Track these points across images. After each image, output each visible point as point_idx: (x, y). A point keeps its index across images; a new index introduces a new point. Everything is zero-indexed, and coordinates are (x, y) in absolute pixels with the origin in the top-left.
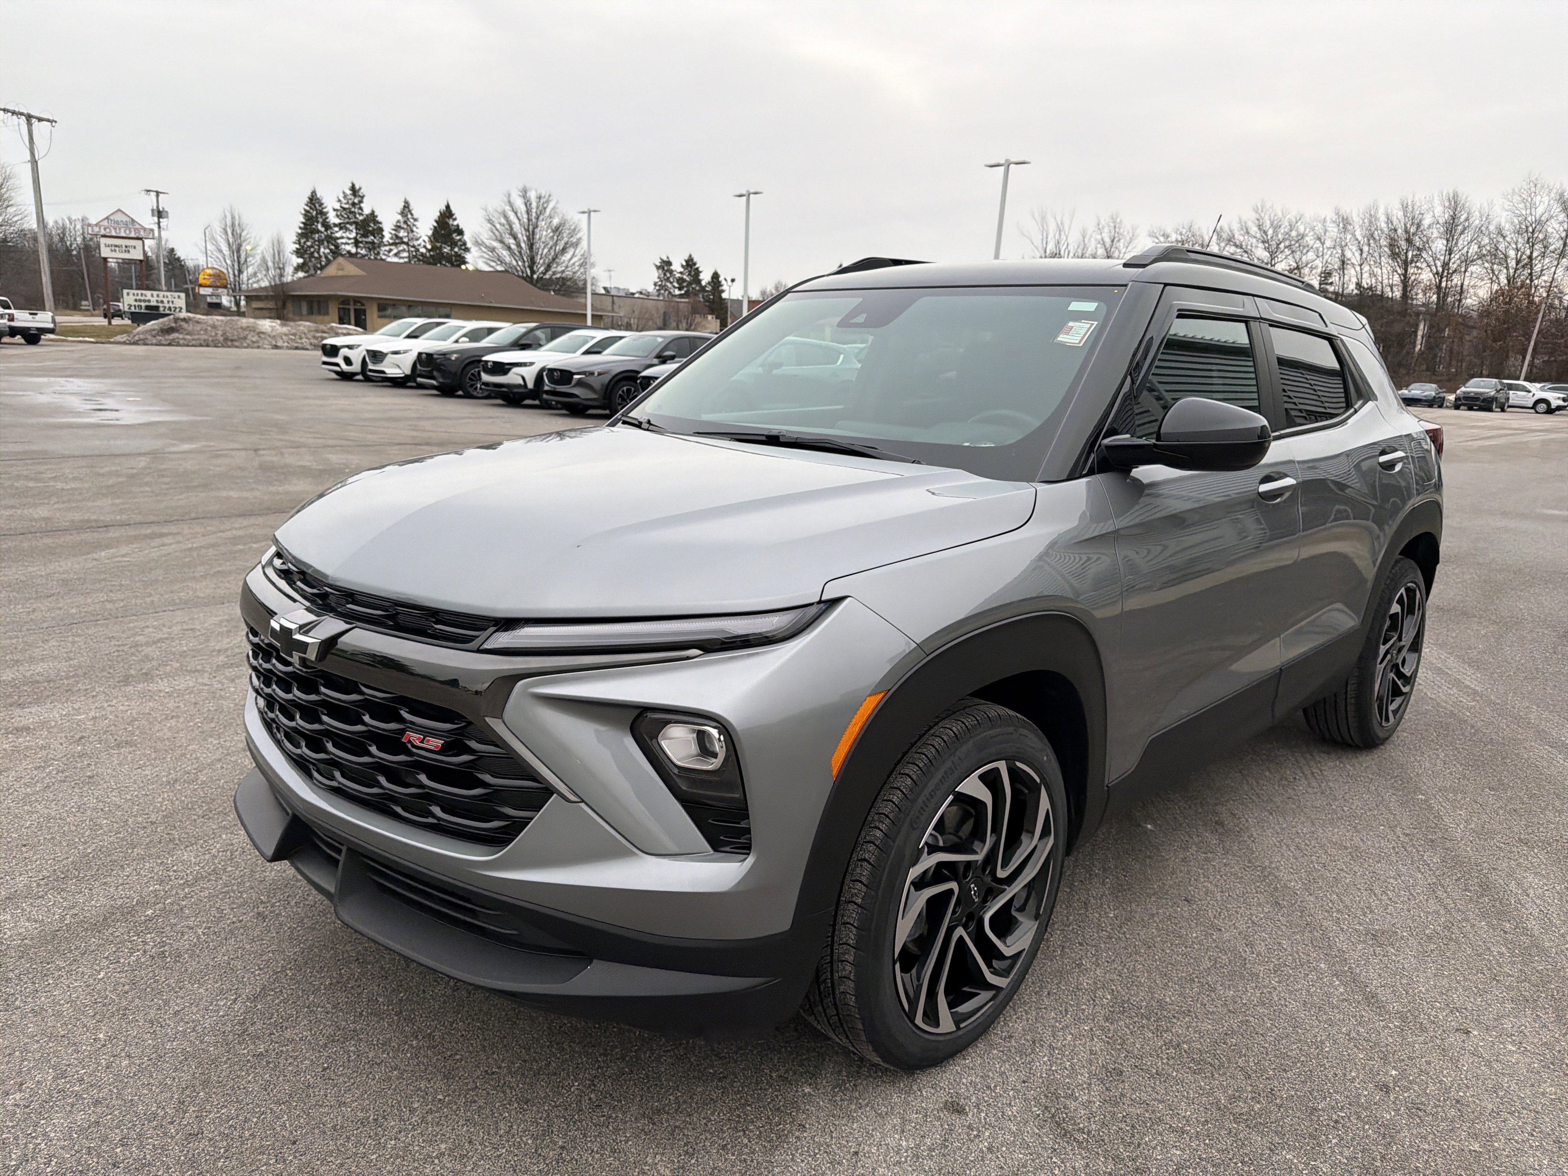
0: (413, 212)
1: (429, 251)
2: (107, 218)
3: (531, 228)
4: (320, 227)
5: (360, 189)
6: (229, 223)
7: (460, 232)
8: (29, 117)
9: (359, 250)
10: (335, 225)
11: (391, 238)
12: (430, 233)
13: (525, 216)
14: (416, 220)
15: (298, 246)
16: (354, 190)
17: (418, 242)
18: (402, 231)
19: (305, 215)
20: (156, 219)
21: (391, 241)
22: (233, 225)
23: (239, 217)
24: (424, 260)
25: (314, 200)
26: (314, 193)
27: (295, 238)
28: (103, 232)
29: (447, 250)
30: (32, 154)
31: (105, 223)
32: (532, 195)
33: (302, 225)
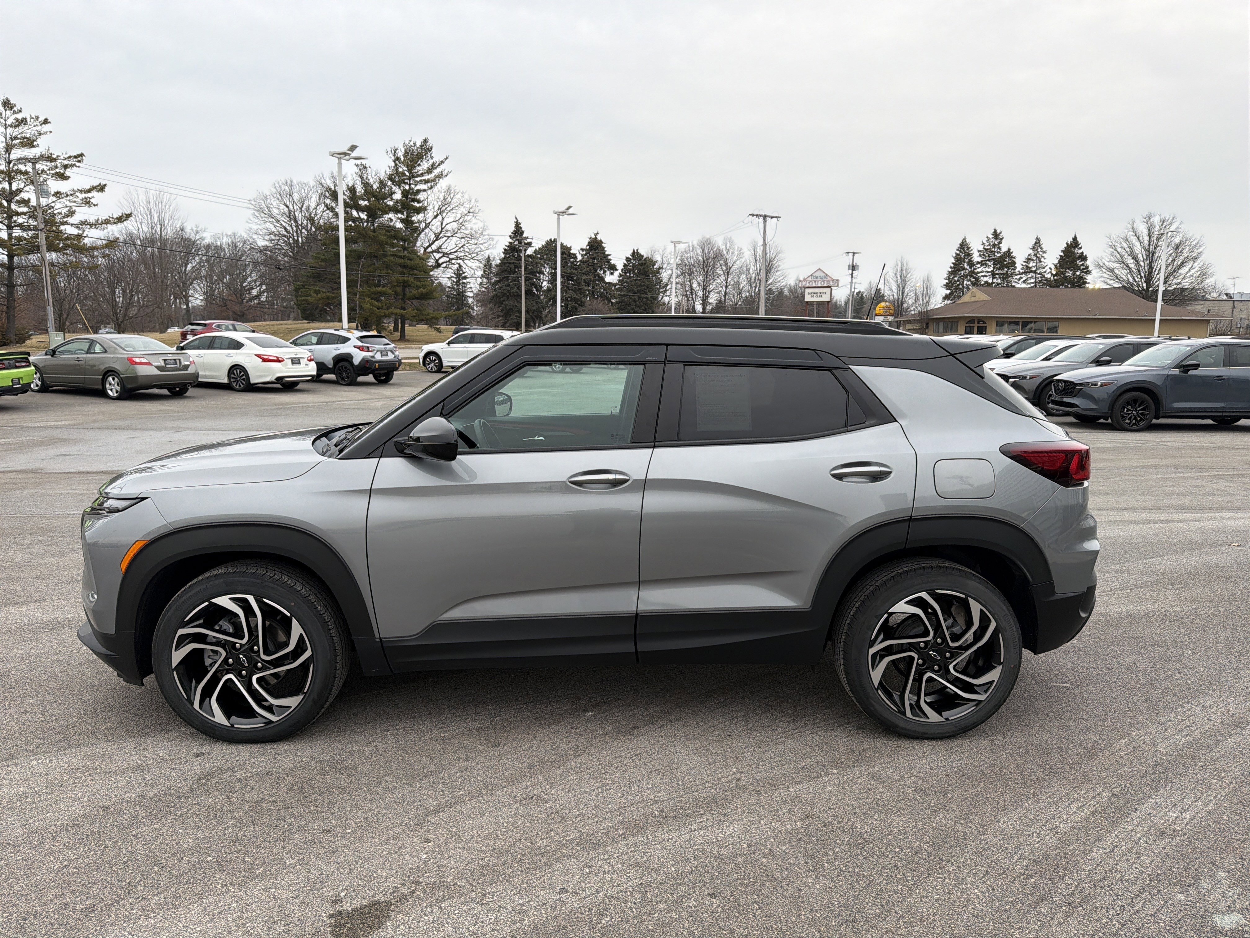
0: (1042, 246)
1: (1054, 276)
2: (811, 275)
3: (1152, 248)
4: (966, 265)
5: (1000, 233)
6: (899, 269)
7: (1084, 258)
8: (765, 217)
9: (995, 280)
10: (978, 263)
11: (1022, 269)
12: (1056, 261)
13: (1147, 238)
14: (1044, 252)
15: (947, 281)
16: (996, 235)
17: (1044, 270)
18: (1032, 262)
19: (955, 258)
20: (850, 272)
21: (1021, 271)
22: (902, 270)
23: (907, 264)
24: (1048, 283)
25: (964, 246)
26: (964, 240)
27: (946, 276)
28: (808, 285)
29: (1069, 273)
30: (764, 240)
31: (810, 279)
32: (1156, 220)
33: (952, 265)
